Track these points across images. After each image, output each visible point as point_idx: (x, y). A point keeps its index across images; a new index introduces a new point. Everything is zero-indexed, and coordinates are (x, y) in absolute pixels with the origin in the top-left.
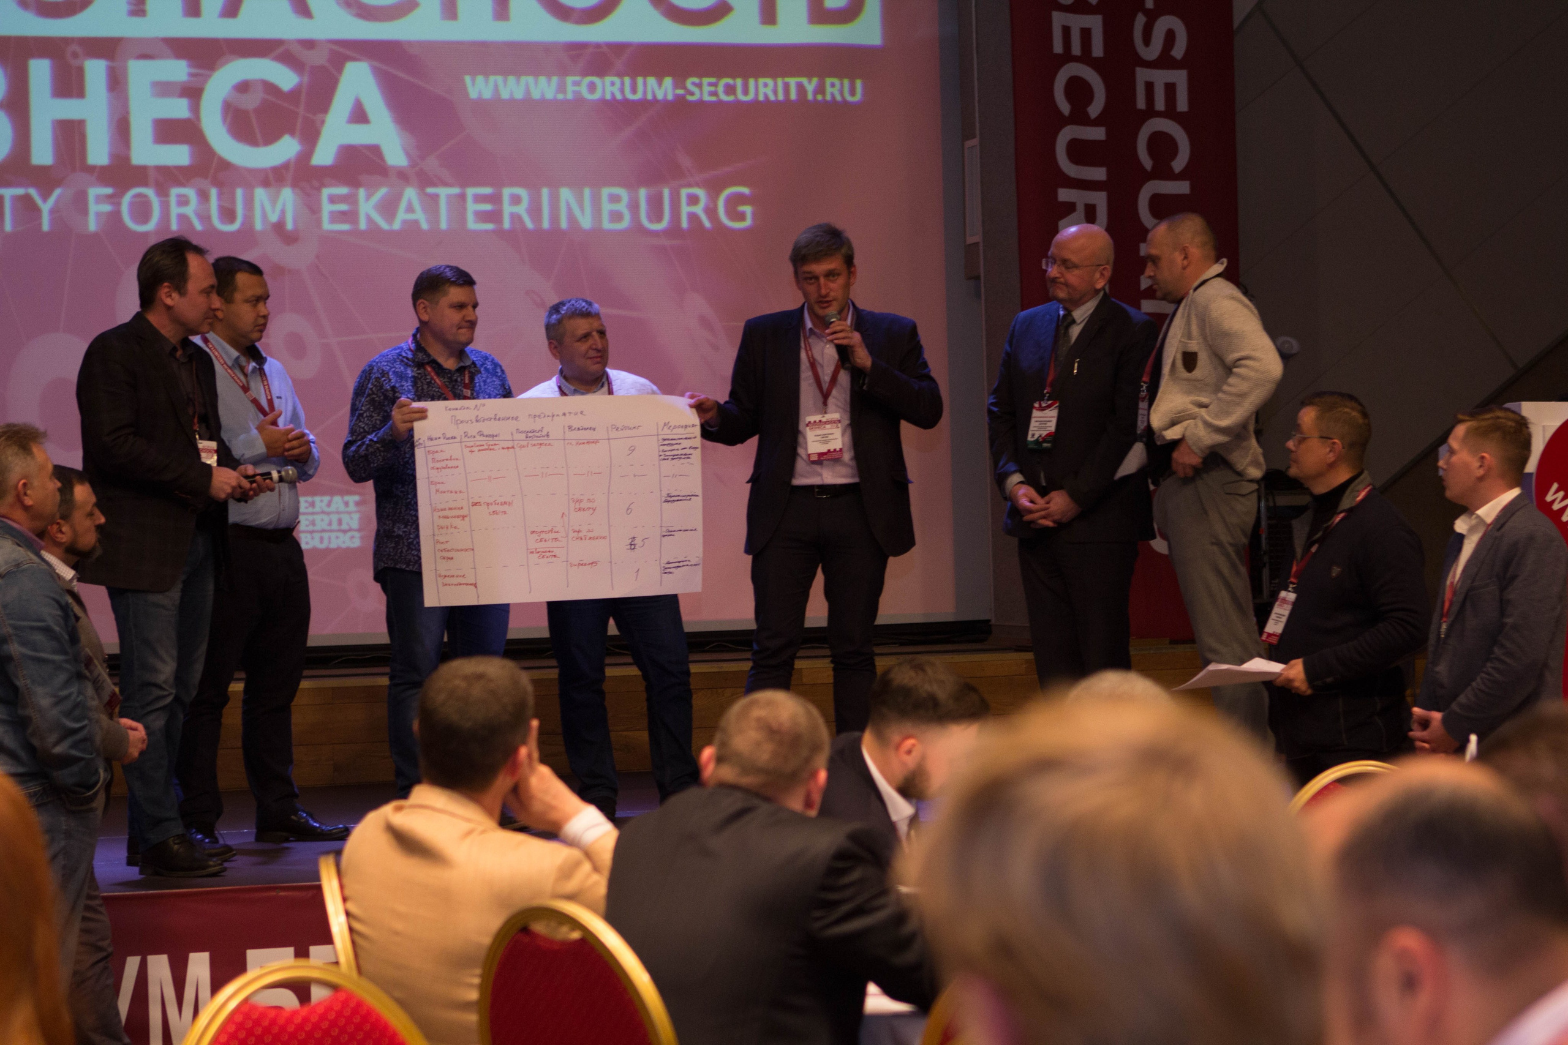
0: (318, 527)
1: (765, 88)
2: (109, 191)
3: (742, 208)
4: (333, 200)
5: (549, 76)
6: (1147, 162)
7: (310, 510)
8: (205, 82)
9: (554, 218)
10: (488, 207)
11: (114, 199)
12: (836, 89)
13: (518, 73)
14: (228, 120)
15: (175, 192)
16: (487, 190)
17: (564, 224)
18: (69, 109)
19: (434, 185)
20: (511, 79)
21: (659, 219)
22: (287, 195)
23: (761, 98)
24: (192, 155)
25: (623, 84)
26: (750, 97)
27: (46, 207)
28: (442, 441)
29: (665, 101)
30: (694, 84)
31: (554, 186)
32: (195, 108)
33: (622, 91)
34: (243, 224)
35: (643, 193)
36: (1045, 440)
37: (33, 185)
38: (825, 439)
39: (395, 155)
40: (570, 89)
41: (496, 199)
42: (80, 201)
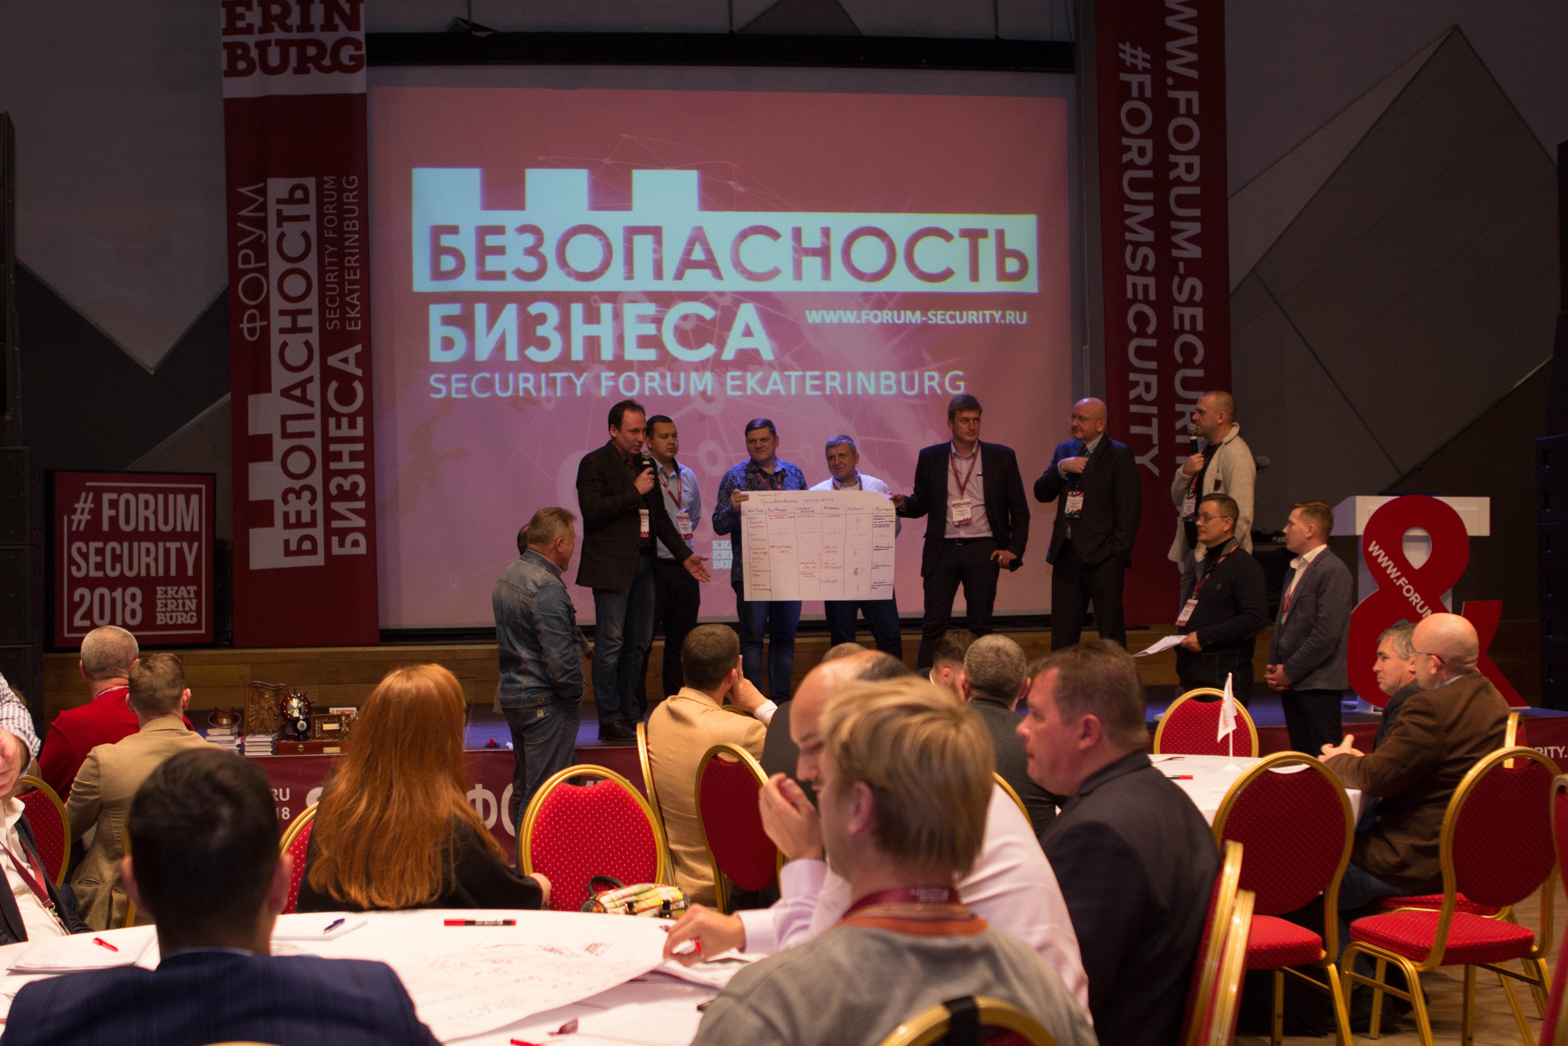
0: (723, 557)
1: (972, 317)
2: (613, 374)
3: (958, 383)
4: (733, 378)
5: (852, 310)
6: (1180, 359)
7: (719, 548)
8: (665, 315)
9: (854, 387)
10: (817, 382)
11: (615, 378)
12: (1012, 317)
13: (835, 309)
14: (677, 336)
15: (648, 374)
16: (817, 373)
17: (859, 392)
18: (592, 330)
19: (788, 370)
20: (831, 312)
21: (912, 389)
22: (708, 376)
23: (970, 322)
24: (658, 354)
25: (893, 315)
26: (964, 321)
27: (579, 383)
28: (755, 512)
29: (917, 325)
30: (932, 314)
31: (854, 371)
32: (659, 329)
33: (892, 318)
34: (684, 392)
35: (903, 375)
36: (1075, 513)
37: (572, 371)
38: (962, 513)
39: (767, 353)
40: (864, 317)
41: (822, 378)
42: (597, 379)
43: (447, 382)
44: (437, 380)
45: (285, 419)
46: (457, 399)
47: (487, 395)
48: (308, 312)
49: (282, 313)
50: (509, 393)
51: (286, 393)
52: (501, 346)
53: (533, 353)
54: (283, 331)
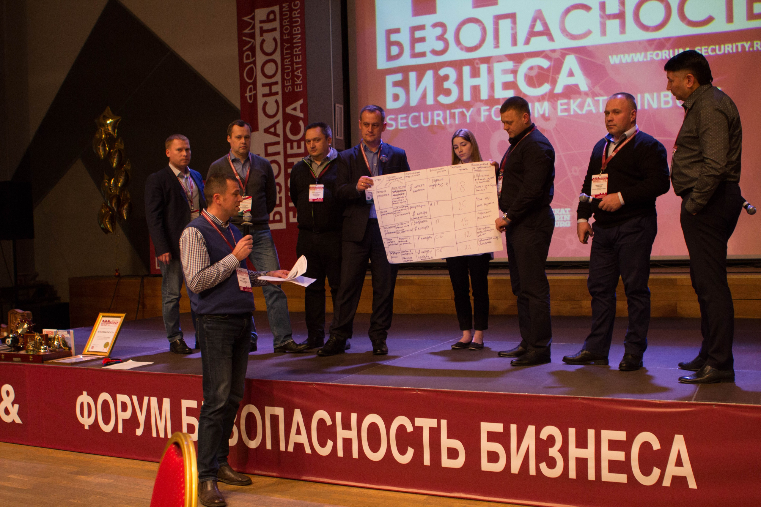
1: (728, 48)
2: (488, 107)
4: (561, 105)
5: (641, 53)
8: (518, 68)
9: (643, 105)
11: (489, 110)
12: (759, 45)
13: (628, 52)
14: (526, 80)
17: (646, 107)
18: (475, 81)
19: (597, 96)
20: (626, 55)
22: (546, 104)
23: (726, 52)
25: (669, 52)
26: (722, 52)
27: (468, 114)
30: (698, 49)
31: (642, 93)
32: (515, 77)
37: (464, 108)
39: (584, 87)
40: (649, 56)
42: (479, 112)
43: (396, 120)
44: (391, 119)
45: (267, 145)
46: (402, 130)
47: (417, 126)
48: (276, 83)
49: (264, 85)
50: (428, 124)
51: (267, 131)
52: (424, 96)
53: (443, 99)
54: (264, 95)
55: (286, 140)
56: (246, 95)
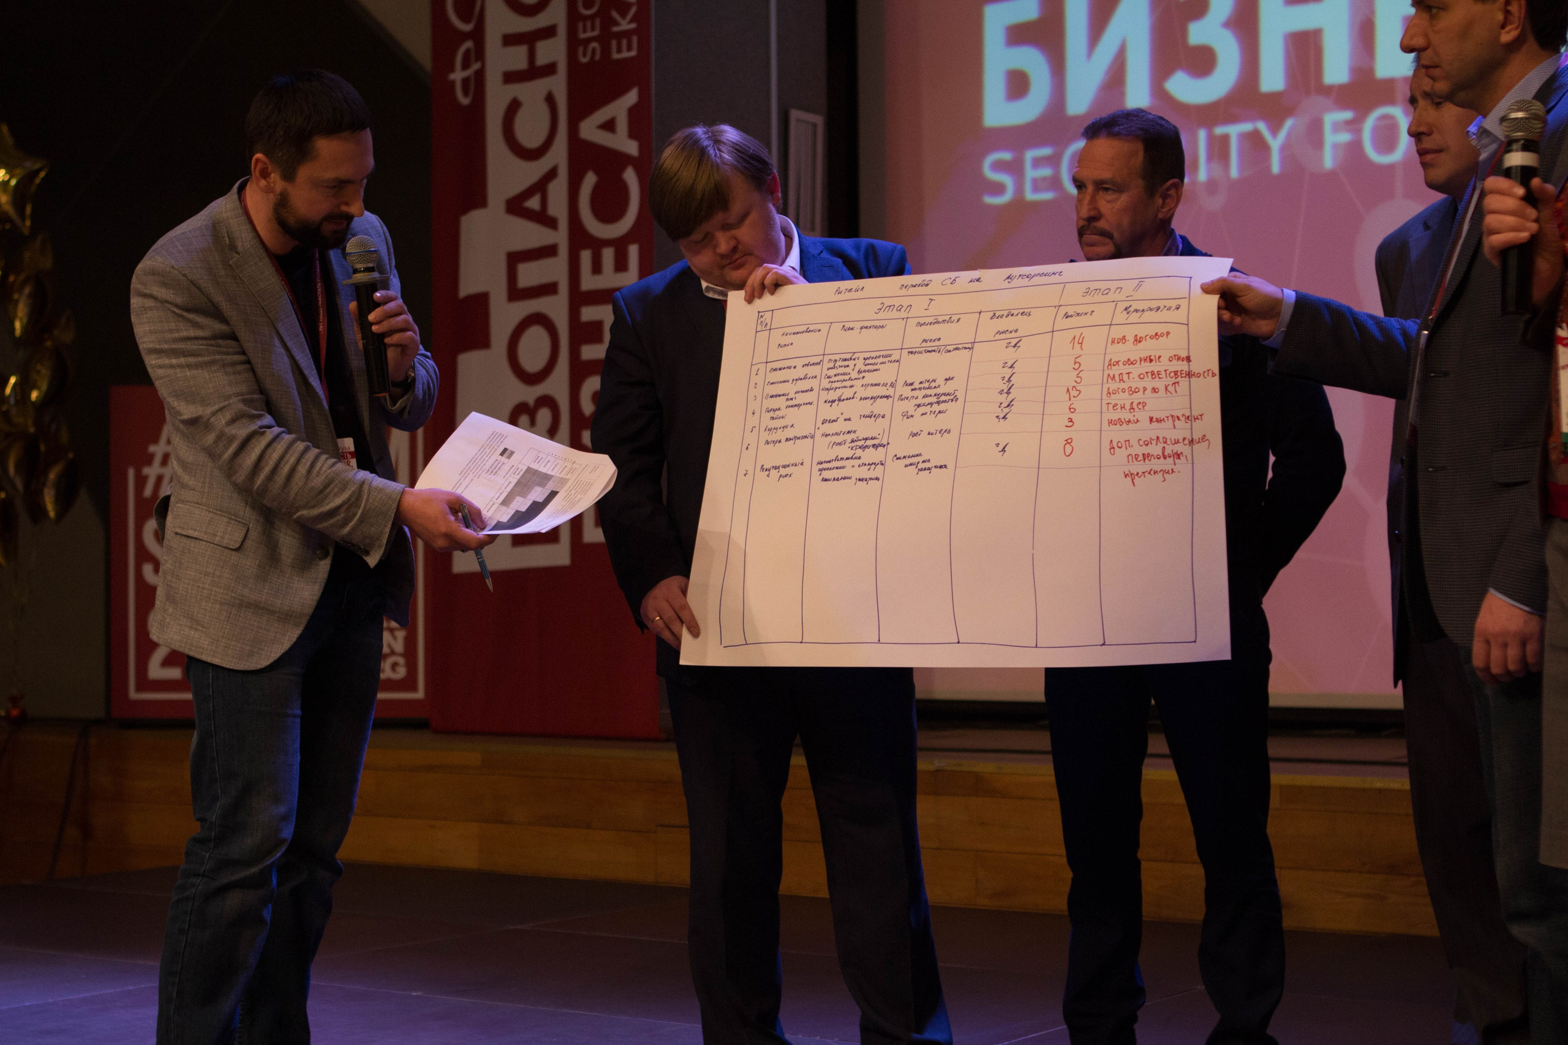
11: (1354, 126)
18: (1304, 17)
27: (1275, 144)
37: (1262, 117)
42: (1315, 131)
43: (1015, 168)
44: (998, 166)
45: (515, 259)
46: (1032, 204)
48: (549, 32)
49: (510, 40)
51: (515, 206)
52: (1116, 77)
53: (1184, 87)
54: (511, 77)
55: (579, 238)
56: (452, 76)
